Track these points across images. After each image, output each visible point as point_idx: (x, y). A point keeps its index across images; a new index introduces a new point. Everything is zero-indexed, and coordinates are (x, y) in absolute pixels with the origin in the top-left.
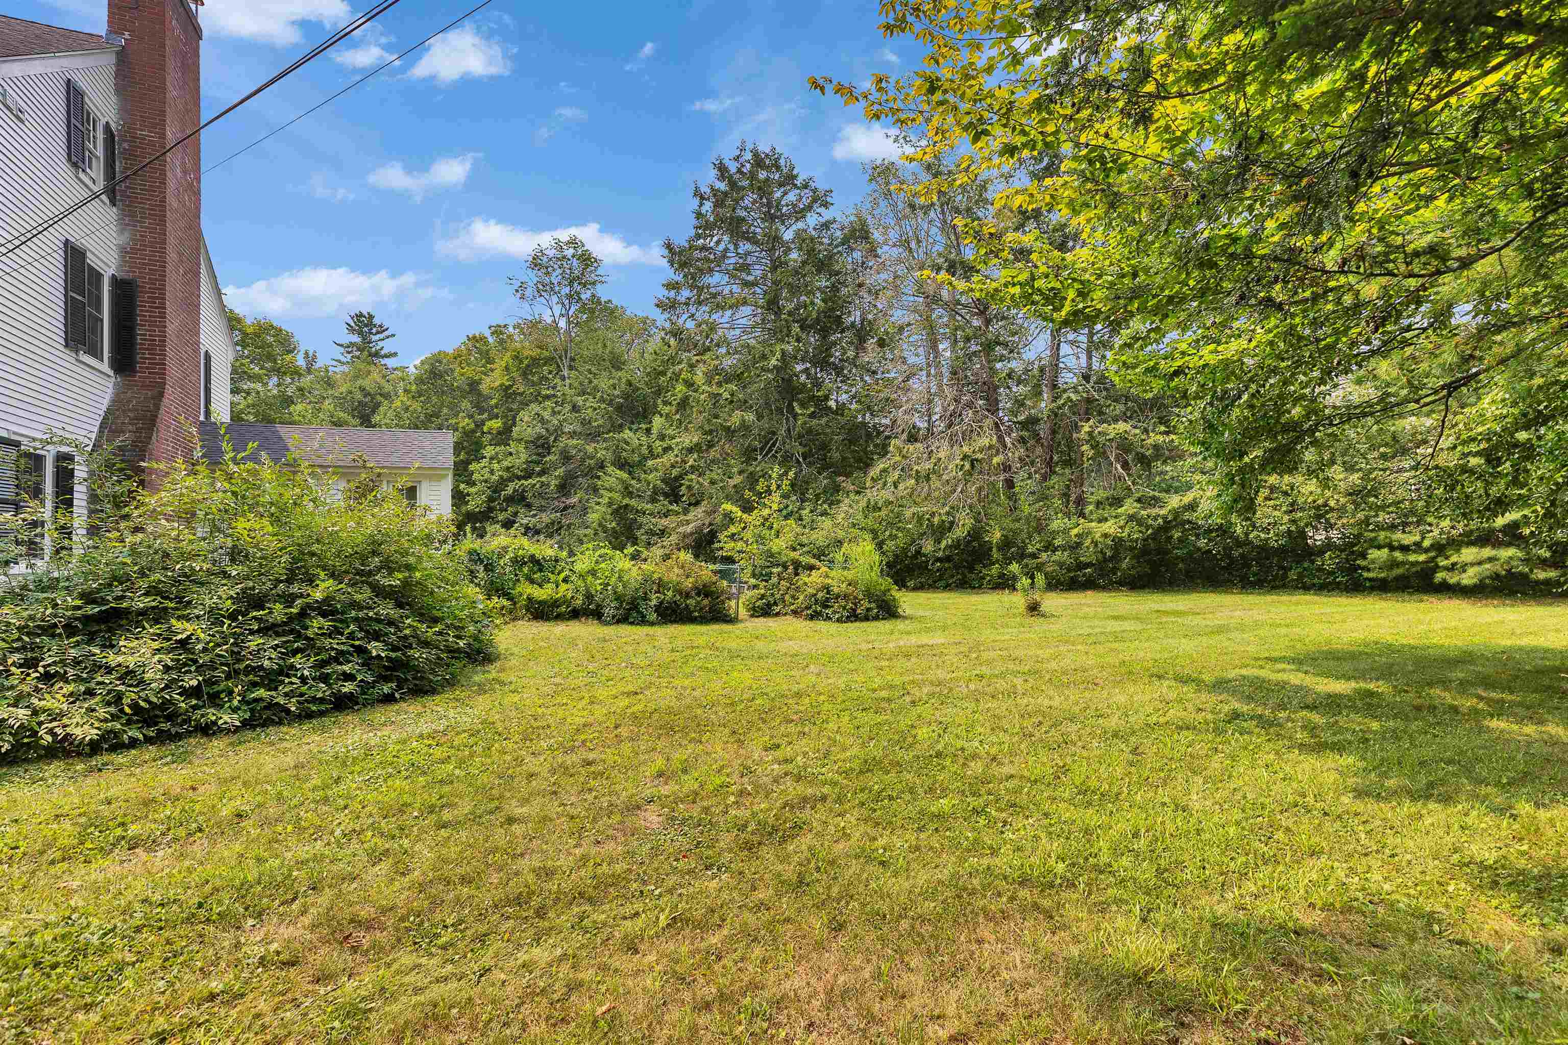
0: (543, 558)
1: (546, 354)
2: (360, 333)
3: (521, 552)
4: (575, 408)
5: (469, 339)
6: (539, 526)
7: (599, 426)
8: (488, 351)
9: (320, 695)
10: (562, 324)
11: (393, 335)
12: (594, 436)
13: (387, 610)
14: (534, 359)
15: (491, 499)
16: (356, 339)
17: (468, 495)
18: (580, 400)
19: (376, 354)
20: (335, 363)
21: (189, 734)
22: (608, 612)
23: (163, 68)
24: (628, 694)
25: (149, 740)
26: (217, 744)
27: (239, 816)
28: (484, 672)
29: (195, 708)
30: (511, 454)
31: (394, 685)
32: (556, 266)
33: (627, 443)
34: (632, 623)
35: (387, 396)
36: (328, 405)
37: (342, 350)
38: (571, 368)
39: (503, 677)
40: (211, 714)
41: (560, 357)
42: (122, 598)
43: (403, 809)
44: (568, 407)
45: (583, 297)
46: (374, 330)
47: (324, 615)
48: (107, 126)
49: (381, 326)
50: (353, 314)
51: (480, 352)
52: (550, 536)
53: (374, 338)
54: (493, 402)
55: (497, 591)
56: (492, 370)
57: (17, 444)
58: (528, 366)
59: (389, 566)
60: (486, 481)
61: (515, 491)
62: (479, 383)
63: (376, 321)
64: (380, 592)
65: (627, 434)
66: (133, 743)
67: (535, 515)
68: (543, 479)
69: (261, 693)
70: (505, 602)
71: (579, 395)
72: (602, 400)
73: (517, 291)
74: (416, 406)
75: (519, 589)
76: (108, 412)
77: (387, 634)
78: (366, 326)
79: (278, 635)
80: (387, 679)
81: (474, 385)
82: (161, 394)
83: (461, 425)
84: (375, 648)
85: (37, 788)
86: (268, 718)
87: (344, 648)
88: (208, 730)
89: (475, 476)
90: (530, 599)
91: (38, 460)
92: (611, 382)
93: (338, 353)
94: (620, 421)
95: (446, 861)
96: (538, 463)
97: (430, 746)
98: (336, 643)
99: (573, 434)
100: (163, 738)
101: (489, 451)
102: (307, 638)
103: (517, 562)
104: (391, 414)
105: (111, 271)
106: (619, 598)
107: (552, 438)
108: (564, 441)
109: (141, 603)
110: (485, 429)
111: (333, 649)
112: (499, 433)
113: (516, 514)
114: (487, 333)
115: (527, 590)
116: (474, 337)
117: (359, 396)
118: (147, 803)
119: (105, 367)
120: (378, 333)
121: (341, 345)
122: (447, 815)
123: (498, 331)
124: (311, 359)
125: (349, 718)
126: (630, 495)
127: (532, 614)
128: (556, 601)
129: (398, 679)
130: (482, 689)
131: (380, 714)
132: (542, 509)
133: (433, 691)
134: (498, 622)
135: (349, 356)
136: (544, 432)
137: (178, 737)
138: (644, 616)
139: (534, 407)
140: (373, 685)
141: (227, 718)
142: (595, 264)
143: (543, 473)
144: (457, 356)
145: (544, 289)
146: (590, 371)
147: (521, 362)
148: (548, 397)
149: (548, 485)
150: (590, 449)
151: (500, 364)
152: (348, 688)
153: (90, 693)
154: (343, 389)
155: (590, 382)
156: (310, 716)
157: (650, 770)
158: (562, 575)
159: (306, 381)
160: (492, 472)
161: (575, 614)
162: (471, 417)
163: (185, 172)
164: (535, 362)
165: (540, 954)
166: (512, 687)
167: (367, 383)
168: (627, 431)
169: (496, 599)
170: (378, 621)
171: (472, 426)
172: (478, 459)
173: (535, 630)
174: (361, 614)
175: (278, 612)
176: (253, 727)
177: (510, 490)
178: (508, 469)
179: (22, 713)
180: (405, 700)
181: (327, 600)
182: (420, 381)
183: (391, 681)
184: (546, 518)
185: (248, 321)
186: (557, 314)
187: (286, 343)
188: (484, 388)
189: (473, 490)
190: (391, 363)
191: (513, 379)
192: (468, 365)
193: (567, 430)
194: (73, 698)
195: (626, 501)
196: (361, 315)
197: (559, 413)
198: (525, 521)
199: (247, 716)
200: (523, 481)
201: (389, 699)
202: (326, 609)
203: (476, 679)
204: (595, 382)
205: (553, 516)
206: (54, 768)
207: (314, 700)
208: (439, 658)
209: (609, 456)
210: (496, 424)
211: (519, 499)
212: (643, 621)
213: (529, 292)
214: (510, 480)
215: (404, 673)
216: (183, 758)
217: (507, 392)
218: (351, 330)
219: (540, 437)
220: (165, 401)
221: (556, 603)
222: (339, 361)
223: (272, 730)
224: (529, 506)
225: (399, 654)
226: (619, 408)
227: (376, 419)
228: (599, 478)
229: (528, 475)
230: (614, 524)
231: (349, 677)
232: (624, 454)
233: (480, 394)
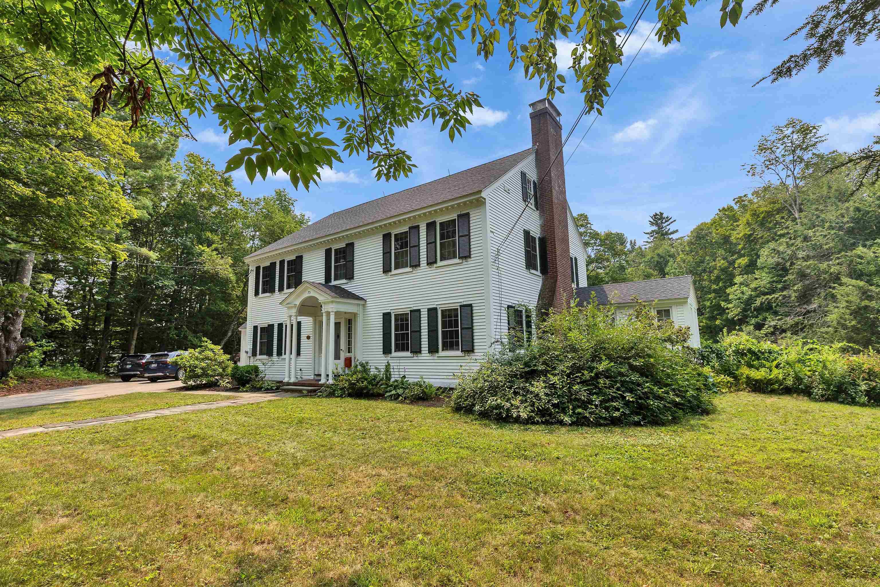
0: (759, 351)
1: (777, 206)
2: (657, 224)
3: (741, 347)
4: (806, 239)
5: (720, 211)
6: (784, 327)
7: (830, 248)
8: (734, 215)
9: (604, 416)
10: (790, 182)
11: (675, 221)
12: (826, 256)
13: (635, 377)
14: (768, 212)
15: (745, 310)
16: (655, 228)
17: (727, 309)
18: (810, 233)
19: (667, 234)
20: (645, 243)
21: (555, 423)
22: (818, 391)
23: (549, 150)
24: (794, 451)
25: (543, 423)
26: (563, 430)
27: (558, 458)
28: (700, 419)
29: (558, 412)
30: (756, 279)
31: (640, 417)
32: (778, 145)
33: (861, 257)
34: (842, 403)
35: (673, 256)
36: (642, 267)
37: (648, 236)
38: (801, 211)
39: (709, 424)
40: (562, 416)
41: (791, 205)
42: (535, 365)
43: (615, 474)
44: (799, 239)
45: (805, 157)
46: (664, 221)
47: (607, 377)
48: (534, 181)
49: (667, 218)
50: (652, 215)
51: (728, 216)
52: (796, 333)
53: (664, 225)
54: (740, 247)
55: (725, 371)
56: (738, 226)
57: (514, 307)
58: (764, 218)
59: (637, 356)
60: (739, 299)
61: (762, 304)
62: (729, 236)
63: (665, 215)
64: (633, 368)
65: (860, 250)
66: (537, 423)
67: (781, 319)
68: (785, 293)
69: (580, 410)
70: (731, 380)
71: (810, 228)
72: (831, 228)
73: (749, 172)
74: (690, 258)
75: (740, 371)
76: (541, 290)
77: (636, 390)
78: (659, 219)
79: (588, 385)
80: (637, 414)
81: (726, 239)
82: (556, 281)
83: (718, 265)
84: (629, 397)
85: (509, 432)
86: (583, 423)
87: (614, 395)
88: (561, 423)
89: (731, 297)
90: (748, 377)
91: (521, 311)
92: (839, 212)
93: (646, 238)
94: (852, 241)
95: (617, 500)
96: (779, 282)
97: (644, 451)
98: (611, 392)
99: (807, 258)
100: (546, 423)
101: (738, 279)
102: (599, 388)
103: (739, 353)
104: (675, 266)
105: (538, 236)
106: (827, 383)
107: (788, 264)
108: (800, 264)
109: (541, 368)
110: (736, 266)
111: (610, 394)
112: (748, 266)
113: (765, 319)
114: (733, 204)
115: (745, 371)
116: (724, 209)
117: (656, 259)
118: (535, 445)
119: (539, 273)
120: (666, 221)
121: (648, 233)
122: (631, 483)
123: (740, 200)
124: (633, 244)
125: (617, 429)
126: (870, 298)
127: (751, 388)
128: (771, 380)
129: (644, 415)
130: (692, 428)
131: (631, 431)
132: (787, 314)
133: (663, 424)
134: (724, 391)
135: (652, 238)
136: (780, 260)
137: (552, 424)
138: (853, 399)
139: (772, 245)
140: (629, 415)
141: (567, 419)
142: (814, 131)
143: (784, 289)
144: (714, 222)
145: (770, 163)
146: (817, 209)
147: (758, 216)
148: (782, 236)
149: (790, 297)
150: (824, 266)
151: (743, 221)
152: (617, 414)
153: (526, 401)
154: (649, 257)
155: (818, 217)
156: (601, 425)
157: (771, 498)
158: (775, 363)
159: (631, 256)
160: (743, 293)
161: (787, 391)
162: (724, 259)
163: (559, 187)
164: (769, 214)
165: (634, 553)
166: (711, 431)
167: (660, 251)
168: (861, 248)
169: (723, 376)
170: (633, 383)
171: (726, 264)
172: (732, 284)
173: (751, 399)
174: (623, 379)
175: (587, 375)
176: (578, 425)
177: (758, 303)
178: (756, 289)
179: (508, 405)
180: (646, 426)
181: (608, 370)
182: (690, 243)
183: (640, 415)
184: (790, 321)
185: (603, 234)
186: (783, 176)
187: (620, 239)
188: (733, 239)
189: (730, 306)
190: (674, 236)
191: (753, 229)
192: (721, 227)
193: (800, 256)
194: (522, 402)
195: (866, 303)
196: (656, 215)
197: (793, 244)
198: (773, 323)
199: (575, 419)
200: (768, 296)
201: (637, 424)
202: (607, 374)
203: (692, 422)
204: (823, 216)
205: (796, 319)
206: (516, 426)
207: (601, 418)
208: (665, 406)
209: (844, 269)
210: (743, 261)
211: (768, 308)
212: (853, 402)
213: (758, 170)
214: (758, 296)
215: (647, 412)
216: (551, 432)
217: (749, 239)
218: (652, 224)
219: (778, 264)
220: (558, 283)
221: (770, 382)
222: (647, 242)
223: (585, 428)
224: (776, 313)
225: (643, 401)
226: (850, 232)
227: (667, 269)
228: (834, 288)
229: (773, 291)
230: (853, 323)
231: (618, 410)
232: (860, 267)
233: (731, 243)
